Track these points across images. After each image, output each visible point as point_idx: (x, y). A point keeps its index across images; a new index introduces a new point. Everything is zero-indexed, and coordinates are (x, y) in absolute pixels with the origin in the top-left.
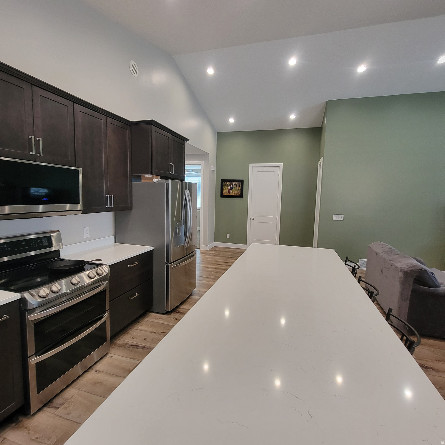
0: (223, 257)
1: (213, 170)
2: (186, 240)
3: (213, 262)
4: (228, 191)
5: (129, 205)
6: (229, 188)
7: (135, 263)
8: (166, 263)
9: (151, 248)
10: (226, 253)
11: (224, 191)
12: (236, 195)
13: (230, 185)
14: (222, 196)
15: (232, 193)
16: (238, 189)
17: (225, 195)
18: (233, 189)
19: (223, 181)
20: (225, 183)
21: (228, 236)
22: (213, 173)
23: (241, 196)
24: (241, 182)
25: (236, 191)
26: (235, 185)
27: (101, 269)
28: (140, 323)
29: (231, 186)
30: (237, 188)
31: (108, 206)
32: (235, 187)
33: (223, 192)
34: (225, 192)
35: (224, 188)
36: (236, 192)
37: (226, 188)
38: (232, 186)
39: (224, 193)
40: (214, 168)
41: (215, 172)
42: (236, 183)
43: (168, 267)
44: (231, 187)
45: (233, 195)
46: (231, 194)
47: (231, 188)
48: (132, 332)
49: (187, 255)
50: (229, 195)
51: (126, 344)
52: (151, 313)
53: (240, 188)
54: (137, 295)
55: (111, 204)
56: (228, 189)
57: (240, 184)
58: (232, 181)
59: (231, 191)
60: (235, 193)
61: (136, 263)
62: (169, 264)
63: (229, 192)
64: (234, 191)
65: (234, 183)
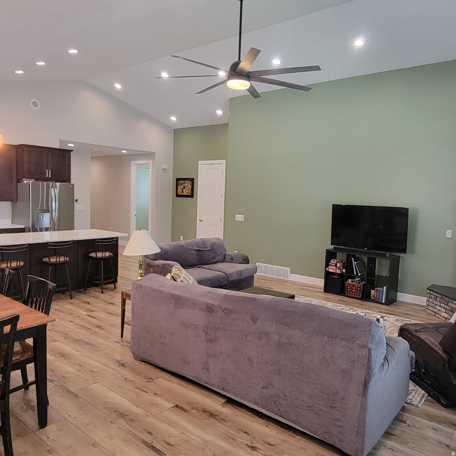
6: (182, 187)
11: (178, 190)
12: (188, 194)
15: (184, 193)
16: (190, 188)
17: (179, 194)
18: (186, 188)
19: (178, 180)
20: (180, 181)
21: (182, 238)
23: (192, 196)
24: (192, 180)
26: (187, 183)
29: (184, 184)
32: (187, 186)
34: (180, 191)
35: (178, 187)
36: (188, 191)
37: (180, 187)
38: (185, 184)
39: (178, 192)
40: (166, 166)
41: (170, 171)
44: (184, 186)
45: (186, 194)
47: (184, 187)
50: (182, 194)
53: (191, 187)
56: (182, 188)
57: (191, 182)
58: (184, 179)
60: (187, 192)
63: (182, 192)
65: (186, 182)
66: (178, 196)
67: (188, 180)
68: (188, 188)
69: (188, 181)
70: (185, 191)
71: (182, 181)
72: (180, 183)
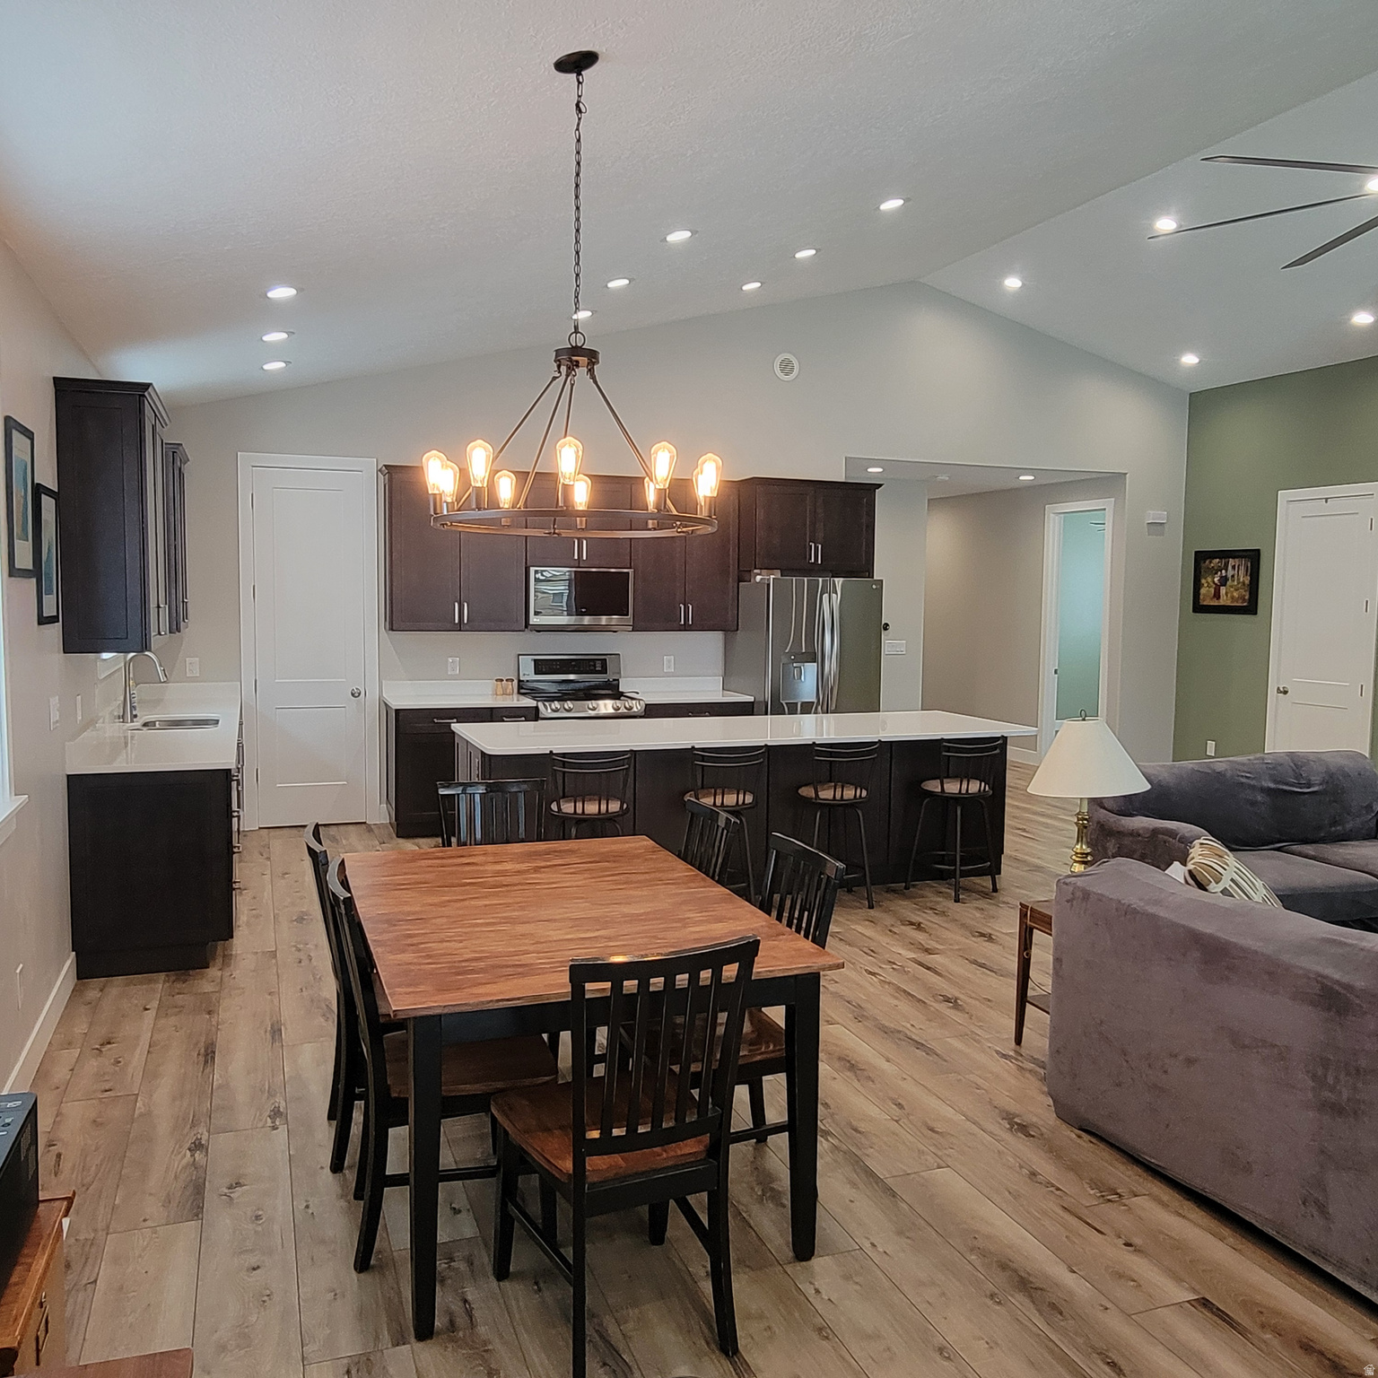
1: (1155, 526)
4: (1213, 591)
6: (1216, 580)
11: (1203, 591)
12: (1235, 604)
13: (1221, 571)
14: (1197, 607)
16: (1243, 584)
17: (1205, 603)
18: (1229, 583)
19: (1201, 557)
20: (1208, 562)
21: (1211, 748)
23: (1250, 607)
24: (1253, 558)
25: (1236, 590)
26: (1234, 567)
29: (1223, 571)
30: (1238, 579)
32: (1233, 576)
33: (1199, 594)
34: (1206, 594)
35: (1203, 581)
36: (1235, 594)
37: (1209, 579)
38: (1226, 571)
39: (1201, 597)
42: (1237, 562)
44: (1221, 577)
46: (1222, 602)
47: (1224, 581)
50: (1217, 603)
53: (1248, 580)
56: (1214, 582)
57: (1250, 564)
58: (1225, 555)
59: (1223, 590)
60: (1233, 597)
63: (1217, 595)
64: (1232, 589)
65: (1232, 562)
66: (1199, 608)
67: (1242, 557)
68: (1238, 583)
69: (1237, 560)
70: (1226, 594)
71: (1218, 560)
72: (1208, 568)
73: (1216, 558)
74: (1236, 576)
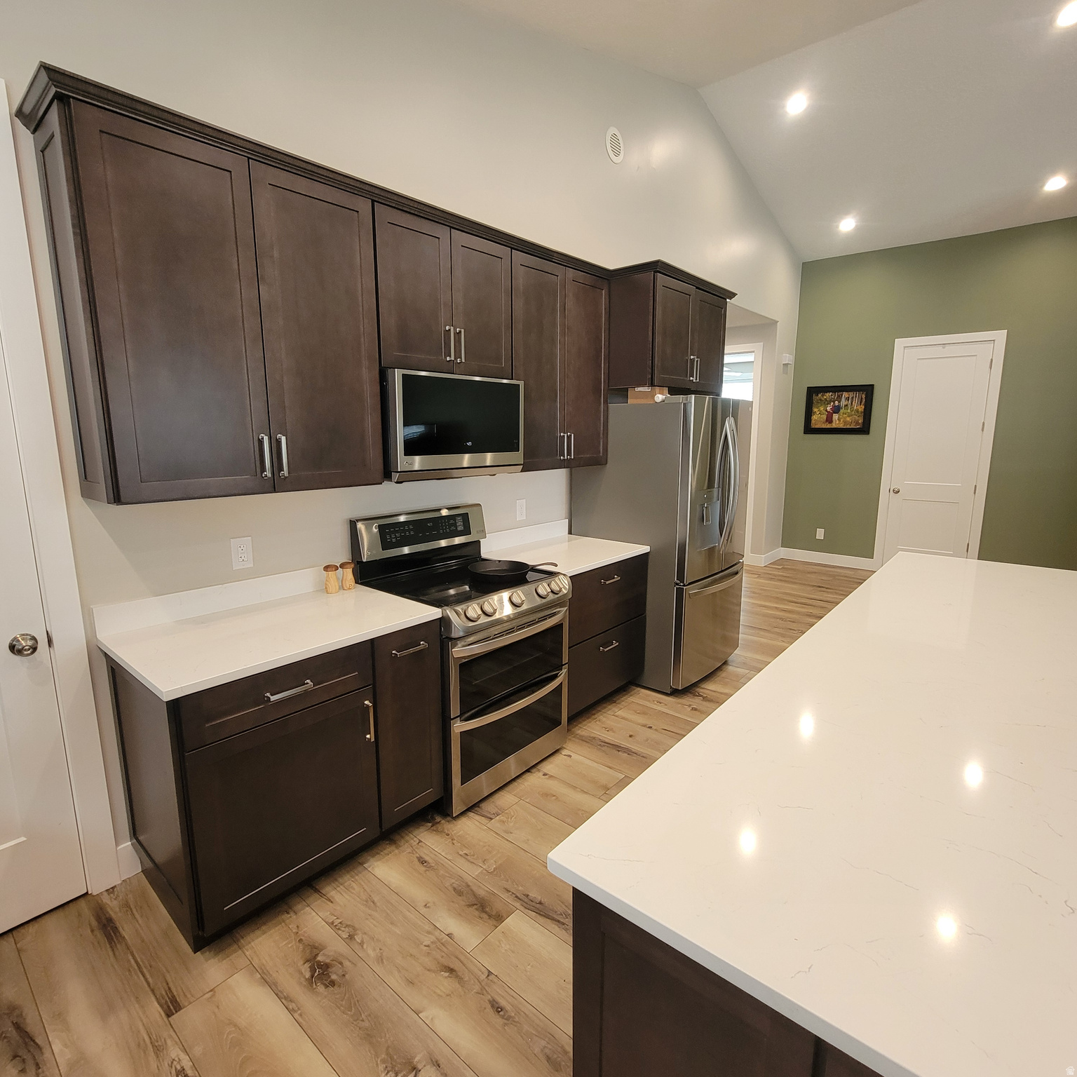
0: (805, 584)
1: (786, 365)
2: (721, 536)
3: (779, 595)
4: (825, 417)
5: (601, 455)
6: (828, 409)
7: (614, 578)
8: (677, 584)
9: (645, 549)
10: (813, 576)
11: (814, 417)
12: (848, 427)
13: (834, 402)
14: (809, 429)
15: (837, 422)
16: (857, 411)
17: (816, 427)
18: (842, 411)
19: (812, 392)
20: (820, 395)
21: (820, 534)
22: (785, 372)
23: (861, 430)
24: (867, 391)
25: (849, 416)
26: (847, 399)
27: (558, 582)
28: (619, 703)
29: (836, 402)
30: (852, 408)
31: (564, 457)
32: (847, 405)
33: (811, 420)
34: (818, 419)
35: (815, 410)
36: (848, 419)
37: (822, 409)
38: (839, 402)
39: (813, 422)
40: (788, 358)
41: (791, 369)
42: (851, 394)
43: (680, 593)
44: (834, 407)
45: (841, 426)
46: (834, 425)
47: (836, 410)
48: (604, 719)
49: (722, 571)
50: (829, 426)
51: (594, 738)
52: (639, 689)
53: (861, 408)
54: (615, 644)
55: (569, 454)
56: (826, 411)
57: (864, 396)
58: (839, 389)
59: (835, 416)
60: (845, 422)
61: (617, 578)
62: (684, 585)
63: (829, 420)
64: (845, 416)
65: (845, 394)
66: (812, 430)
67: (854, 391)
68: (852, 410)
69: (850, 393)
70: (839, 420)
72: (821, 400)
73: (830, 392)
74: (849, 406)
